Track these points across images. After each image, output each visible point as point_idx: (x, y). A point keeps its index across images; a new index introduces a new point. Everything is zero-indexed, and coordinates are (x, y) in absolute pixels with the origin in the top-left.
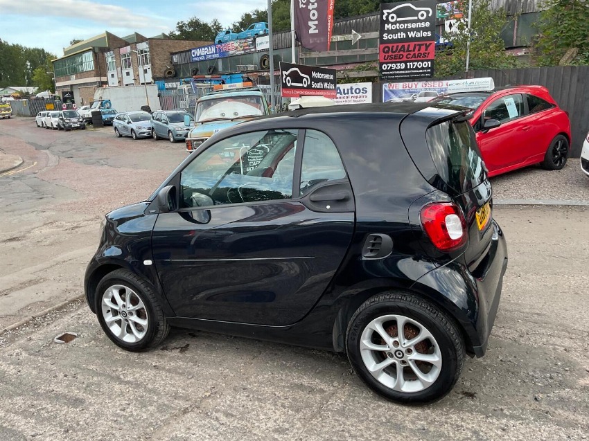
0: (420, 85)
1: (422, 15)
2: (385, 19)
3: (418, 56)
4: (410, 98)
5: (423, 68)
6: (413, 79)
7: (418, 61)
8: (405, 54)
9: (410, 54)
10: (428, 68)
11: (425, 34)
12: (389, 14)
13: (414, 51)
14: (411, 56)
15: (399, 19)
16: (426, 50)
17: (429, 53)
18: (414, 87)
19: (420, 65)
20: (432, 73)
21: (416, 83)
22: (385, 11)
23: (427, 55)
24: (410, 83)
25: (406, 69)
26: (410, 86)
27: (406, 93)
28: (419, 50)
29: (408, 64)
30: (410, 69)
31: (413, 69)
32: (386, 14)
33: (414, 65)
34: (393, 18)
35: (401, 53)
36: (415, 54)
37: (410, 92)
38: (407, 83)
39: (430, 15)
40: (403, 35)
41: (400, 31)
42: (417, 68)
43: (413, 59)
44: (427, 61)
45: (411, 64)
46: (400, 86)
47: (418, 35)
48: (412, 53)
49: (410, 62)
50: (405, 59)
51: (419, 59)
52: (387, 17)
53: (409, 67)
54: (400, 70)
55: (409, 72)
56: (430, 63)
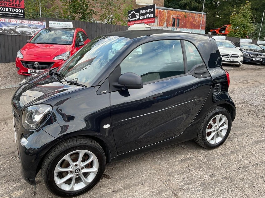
0: (18, 21)
3: (15, 5)
4: (14, 28)
5: (18, 12)
6: (15, 18)
7: (16, 8)
8: (8, 3)
9: (11, 4)
10: (21, 13)
13: (13, 2)
14: (11, 5)
16: (20, 3)
17: (21, 5)
18: (15, 22)
19: (17, 10)
20: (24, 15)
21: (16, 20)
23: (20, 6)
24: (13, 20)
26: (13, 21)
27: (11, 24)
28: (16, 2)
31: (13, 12)
33: (13, 10)
35: (5, 2)
36: (13, 4)
37: (13, 24)
38: (11, 20)
42: (15, 12)
43: (13, 7)
45: (12, 9)
46: (7, 20)
48: (12, 3)
49: (11, 8)
50: (7, 6)
51: (16, 7)
53: (10, 11)
54: (5, 11)
55: (11, 13)
56: (22, 10)
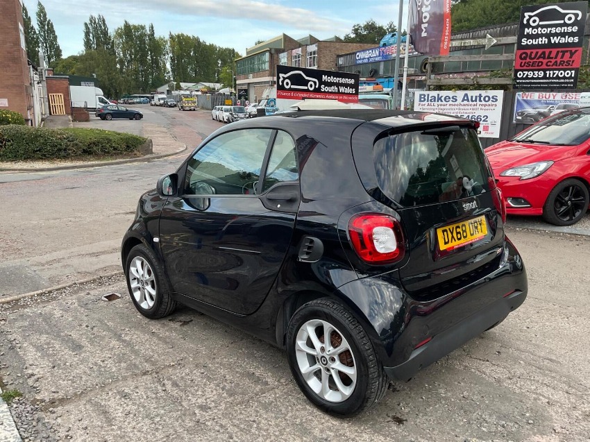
0: (559, 96)
1: (570, 19)
2: (525, 22)
3: (560, 64)
4: (546, 110)
5: (564, 78)
6: (552, 89)
7: (559, 70)
8: (545, 61)
9: (551, 62)
10: (570, 78)
11: (571, 40)
12: (530, 17)
13: (556, 58)
14: (551, 64)
15: (541, 23)
16: (571, 57)
17: (573, 61)
18: (552, 98)
19: (561, 74)
20: (575, 83)
21: (554, 94)
22: (527, 14)
23: (571, 63)
24: (548, 94)
25: (545, 77)
26: (547, 97)
27: (542, 104)
28: (562, 57)
29: (548, 72)
30: (549, 78)
31: (553, 78)
32: (527, 17)
33: (554, 74)
34: (534, 21)
35: (541, 60)
36: (556, 62)
37: (546, 103)
38: (544, 94)
39: (579, 19)
40: (545, 40)
41: (541, 36)
42: (558, 77)
43: (554, 67)
44: (571, 70)
45: (551, 72)
46: (536, 96)
47: (563, 40)
48: (553, 61)
49: (550, 70)
50: (544, 66)
51: (561, 67)
52: (528, 21)
53: (548, 76)
54: (538, 78)
55: (547, 81)
56: (573, 72)
